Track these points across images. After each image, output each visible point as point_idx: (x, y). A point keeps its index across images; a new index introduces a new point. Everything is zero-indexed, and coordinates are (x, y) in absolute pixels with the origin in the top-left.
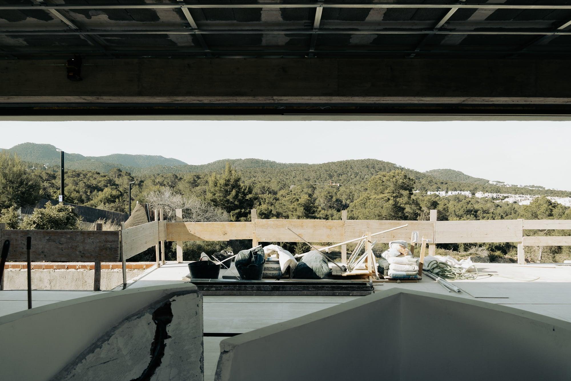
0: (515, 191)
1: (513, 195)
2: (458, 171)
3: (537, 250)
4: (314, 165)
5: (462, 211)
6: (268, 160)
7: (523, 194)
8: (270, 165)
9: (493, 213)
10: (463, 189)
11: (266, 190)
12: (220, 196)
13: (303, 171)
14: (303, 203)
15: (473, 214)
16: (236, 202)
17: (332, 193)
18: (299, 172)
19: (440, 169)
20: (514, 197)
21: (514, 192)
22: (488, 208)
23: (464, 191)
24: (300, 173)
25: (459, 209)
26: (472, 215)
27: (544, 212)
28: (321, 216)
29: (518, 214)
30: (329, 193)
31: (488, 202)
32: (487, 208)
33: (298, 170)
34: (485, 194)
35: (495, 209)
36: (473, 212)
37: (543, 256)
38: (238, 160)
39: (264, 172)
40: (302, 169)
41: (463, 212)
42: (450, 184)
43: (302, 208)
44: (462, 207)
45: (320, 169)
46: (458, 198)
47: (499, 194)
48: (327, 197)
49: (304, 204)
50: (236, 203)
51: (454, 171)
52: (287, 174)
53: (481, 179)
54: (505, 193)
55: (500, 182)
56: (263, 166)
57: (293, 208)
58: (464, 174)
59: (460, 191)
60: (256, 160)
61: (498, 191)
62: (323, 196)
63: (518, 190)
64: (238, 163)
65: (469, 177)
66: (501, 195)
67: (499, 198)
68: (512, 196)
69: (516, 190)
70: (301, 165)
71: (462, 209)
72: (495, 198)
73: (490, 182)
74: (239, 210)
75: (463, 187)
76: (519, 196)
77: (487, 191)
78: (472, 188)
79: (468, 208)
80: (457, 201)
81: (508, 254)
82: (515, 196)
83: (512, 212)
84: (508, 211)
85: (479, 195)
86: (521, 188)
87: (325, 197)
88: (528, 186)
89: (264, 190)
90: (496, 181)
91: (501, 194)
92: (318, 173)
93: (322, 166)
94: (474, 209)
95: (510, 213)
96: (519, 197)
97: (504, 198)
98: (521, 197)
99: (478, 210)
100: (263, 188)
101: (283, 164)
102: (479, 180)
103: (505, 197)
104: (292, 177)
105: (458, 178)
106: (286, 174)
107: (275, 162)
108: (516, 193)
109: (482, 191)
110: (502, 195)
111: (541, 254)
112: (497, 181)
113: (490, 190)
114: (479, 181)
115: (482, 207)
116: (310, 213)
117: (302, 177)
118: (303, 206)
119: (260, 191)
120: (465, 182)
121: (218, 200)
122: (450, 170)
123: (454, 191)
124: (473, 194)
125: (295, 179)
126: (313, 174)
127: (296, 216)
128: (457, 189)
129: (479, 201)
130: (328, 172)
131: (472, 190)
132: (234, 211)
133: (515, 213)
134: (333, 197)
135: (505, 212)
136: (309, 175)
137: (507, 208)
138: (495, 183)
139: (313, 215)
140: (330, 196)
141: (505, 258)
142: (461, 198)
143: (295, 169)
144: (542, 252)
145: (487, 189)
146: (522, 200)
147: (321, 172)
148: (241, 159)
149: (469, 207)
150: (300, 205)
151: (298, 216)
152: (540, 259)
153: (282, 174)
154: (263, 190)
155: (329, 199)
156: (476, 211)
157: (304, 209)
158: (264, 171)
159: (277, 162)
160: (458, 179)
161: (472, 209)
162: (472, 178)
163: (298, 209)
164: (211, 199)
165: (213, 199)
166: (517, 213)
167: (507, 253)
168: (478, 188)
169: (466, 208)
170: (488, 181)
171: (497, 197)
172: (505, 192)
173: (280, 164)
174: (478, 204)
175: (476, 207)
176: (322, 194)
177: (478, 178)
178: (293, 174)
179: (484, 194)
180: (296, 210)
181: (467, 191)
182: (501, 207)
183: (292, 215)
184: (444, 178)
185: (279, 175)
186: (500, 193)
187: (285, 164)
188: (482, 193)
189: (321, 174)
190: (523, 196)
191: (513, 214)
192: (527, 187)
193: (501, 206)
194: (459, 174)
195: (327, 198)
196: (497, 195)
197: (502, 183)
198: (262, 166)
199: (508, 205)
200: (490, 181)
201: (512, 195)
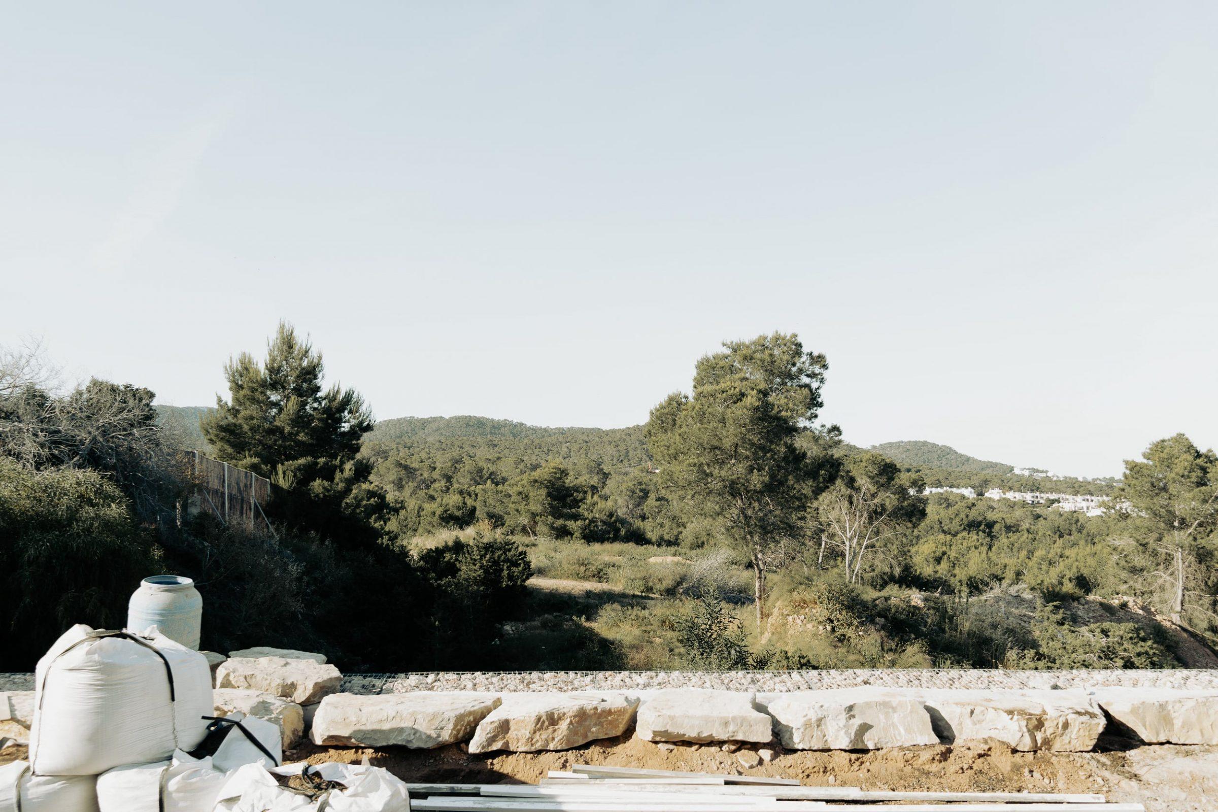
0: (1074, 487)
1: (1070, 497)
2: (945, 446)
3: (1168, 585)
4: (613, 431)
5: (958, 524)
6: (505, 420)
7: (1092, 495)
8: (511, 433)
9: (1028, 531)
10: (955, 483)
11: (485, 477)
12: (252, 418)
13: (587, 442)
14: (546, 480)
15: (984, 532)
16: (302, 435)
17: (649, 485)
18: (578, 446)
19: (902, 442)
20: (1071, 501)
21: (1070, 490)
22: (1018, 521)
23: (958, 487)
24: (581, 448)
25: (950, 518)
26: (980, 533)
27: (1186, 473)
28: (597, 516)
29: (1088, 533)
30: (640, 483)
31: (1016, 507)
32: (1014, 521)
33: (576, 442)
34: (1007, 494)
35: (1033, 523)
36: (982, 527)
37: (1187, 598)
38: (434, 420)
39: (495, 446)
40: (586, 438)
41: (961, 525)
42: (927, 472)
43: (544, 492)
44: (957, 515)
45: (628, 439)
46: (947, 499)
47: (1038, 494)
48: (634, 492)
49: (549, 481)
50: (302, 437)
51: (934, 445)
52: (549, 451)
53: (996, 464)
54: (1052, 493)
55: (1038, 471)
56: (495, 433)
57: (520, 493)
58: (956, 453)
59: (951, 487)
60: (479, 418)
61: (1035, 487)
62: (625, 491)
63: (1080, 486)
64: (434, 426)
65: (968, 459)
66: (1043, 497)
67: (1038, 502)
68: (1067, 499)
69: (1076, 487)
70: (583, 431)
71: (958, 519)
72: (1030, 502)
73: (1017, 471)
74: (309, 458)
75: (957, 478)
76: (1082, 498)
77: (1011, 489)
78: (976, 481)
79: (970, 518)
80: (944, 506)
81: (1093, 593)
82: (1073, 499)
83: (1074, 529)
84: (1064, 526)
85: (994, 494)
86: (1085, 482)
87: (628, 493)
88: (1100, 480)
89: (481, 477)
90: (1029, 469)
91: (1042, 495)
92: (622, 448)
93: (633, 432)
94: (985, 519)
95: (1067, 531)
96: (1084, 500)
97: (1049, 502)
98: (1088, 500)
99: (995, 522)
100: (478, 472)
101: (541, 429)
102: (991, 467)
103: (1053, 502)
104: (561, 458)
105: (944, 461)
106: (546, 450)
107: (523, 424)
108: (1076, 493)
109: (1000, 487)
110: (1045, 496)
111: (1180, 593)
112: (1031, 467)
113: (1018, 485)
114: (991, 469)
115: (1004, 516)
116: (564, 506)
117: (583, 456)
118: (547, 487)
119: (471, 480)
120: (958, 469)
121: (246, 428)
122: (925, 444)
123: (937, 487)
124: (981, 494)
125: (567, 460)
126: (610, 450)
127: (527, 514)
128: (943, 484)
129: (995, 505)
130: (644, 446)
131: (977, 484)
132: (293, 460)
133: (1080, 531)
134: (648, 493)
135: (1056, 529)
136: (601, 452)
137: (1060, 521)
138: (1027, 473)
139: (573, 510)
140: (641, 490)
141: (1087, 602)
142: (952, 498)
143: (569, 439)
144: (1186, 589)
145: (1010, 484)
146: (1090, 508)
147: (628, 444)
148: (441, 417)
149: (974, 514)
150: (536, 484)
151: (533, 513)
152: (1179, 608)
153: (537, 451)
154: (478, 478)
155: (639, 497)
156: (990, 525)
157: (549, 494)
158: (496, 443)
159: (529, 423)
160: (944, 463)
161: (980, 519)
162: (975, 461)
163: (531, 494)
164: (224, 423)
165: (228, 425)
166: (1085, 532)
167: (1090, 591)
168: (990, 481)
169: (967, 516)
170: (1011, 469)
171: (1033, 502)
172: (1051, 491)
173: (534, 430)
174: (992, 511)
175: (991, 516)
176: (623, 487)
177: (989, 462)
178: (564, 450)
179: (1004, 494)
180: (527, 498)
181: (966, 488)
182: (1045, 519)
183: (517, 510)
184: (912, 461)
185: (529, 451)
186: (1041, 492)
187: (546, 430)
188: (1001, 491)
189: (630, 449)
190: (1093, 498)
191: (1075, 533)
192: (1099, 482)
193: (1045, 517)
194: (946, 453)
195: (635, 495)
196: (1033, 497)
197: (1042, 472)
198: (491, 433)
199: (1061, 515)
200: (1015, 469)
201: (1068, 497)
